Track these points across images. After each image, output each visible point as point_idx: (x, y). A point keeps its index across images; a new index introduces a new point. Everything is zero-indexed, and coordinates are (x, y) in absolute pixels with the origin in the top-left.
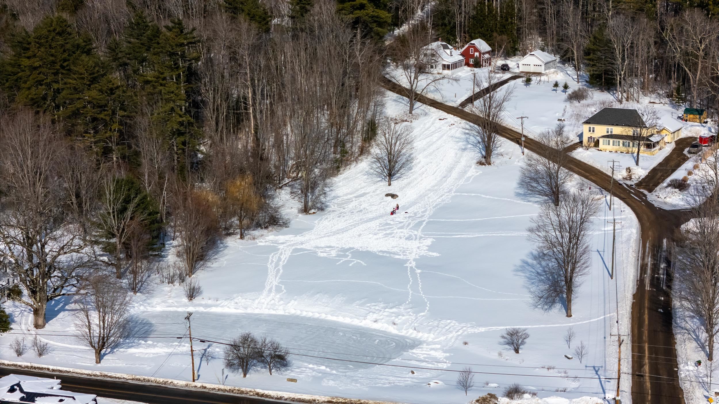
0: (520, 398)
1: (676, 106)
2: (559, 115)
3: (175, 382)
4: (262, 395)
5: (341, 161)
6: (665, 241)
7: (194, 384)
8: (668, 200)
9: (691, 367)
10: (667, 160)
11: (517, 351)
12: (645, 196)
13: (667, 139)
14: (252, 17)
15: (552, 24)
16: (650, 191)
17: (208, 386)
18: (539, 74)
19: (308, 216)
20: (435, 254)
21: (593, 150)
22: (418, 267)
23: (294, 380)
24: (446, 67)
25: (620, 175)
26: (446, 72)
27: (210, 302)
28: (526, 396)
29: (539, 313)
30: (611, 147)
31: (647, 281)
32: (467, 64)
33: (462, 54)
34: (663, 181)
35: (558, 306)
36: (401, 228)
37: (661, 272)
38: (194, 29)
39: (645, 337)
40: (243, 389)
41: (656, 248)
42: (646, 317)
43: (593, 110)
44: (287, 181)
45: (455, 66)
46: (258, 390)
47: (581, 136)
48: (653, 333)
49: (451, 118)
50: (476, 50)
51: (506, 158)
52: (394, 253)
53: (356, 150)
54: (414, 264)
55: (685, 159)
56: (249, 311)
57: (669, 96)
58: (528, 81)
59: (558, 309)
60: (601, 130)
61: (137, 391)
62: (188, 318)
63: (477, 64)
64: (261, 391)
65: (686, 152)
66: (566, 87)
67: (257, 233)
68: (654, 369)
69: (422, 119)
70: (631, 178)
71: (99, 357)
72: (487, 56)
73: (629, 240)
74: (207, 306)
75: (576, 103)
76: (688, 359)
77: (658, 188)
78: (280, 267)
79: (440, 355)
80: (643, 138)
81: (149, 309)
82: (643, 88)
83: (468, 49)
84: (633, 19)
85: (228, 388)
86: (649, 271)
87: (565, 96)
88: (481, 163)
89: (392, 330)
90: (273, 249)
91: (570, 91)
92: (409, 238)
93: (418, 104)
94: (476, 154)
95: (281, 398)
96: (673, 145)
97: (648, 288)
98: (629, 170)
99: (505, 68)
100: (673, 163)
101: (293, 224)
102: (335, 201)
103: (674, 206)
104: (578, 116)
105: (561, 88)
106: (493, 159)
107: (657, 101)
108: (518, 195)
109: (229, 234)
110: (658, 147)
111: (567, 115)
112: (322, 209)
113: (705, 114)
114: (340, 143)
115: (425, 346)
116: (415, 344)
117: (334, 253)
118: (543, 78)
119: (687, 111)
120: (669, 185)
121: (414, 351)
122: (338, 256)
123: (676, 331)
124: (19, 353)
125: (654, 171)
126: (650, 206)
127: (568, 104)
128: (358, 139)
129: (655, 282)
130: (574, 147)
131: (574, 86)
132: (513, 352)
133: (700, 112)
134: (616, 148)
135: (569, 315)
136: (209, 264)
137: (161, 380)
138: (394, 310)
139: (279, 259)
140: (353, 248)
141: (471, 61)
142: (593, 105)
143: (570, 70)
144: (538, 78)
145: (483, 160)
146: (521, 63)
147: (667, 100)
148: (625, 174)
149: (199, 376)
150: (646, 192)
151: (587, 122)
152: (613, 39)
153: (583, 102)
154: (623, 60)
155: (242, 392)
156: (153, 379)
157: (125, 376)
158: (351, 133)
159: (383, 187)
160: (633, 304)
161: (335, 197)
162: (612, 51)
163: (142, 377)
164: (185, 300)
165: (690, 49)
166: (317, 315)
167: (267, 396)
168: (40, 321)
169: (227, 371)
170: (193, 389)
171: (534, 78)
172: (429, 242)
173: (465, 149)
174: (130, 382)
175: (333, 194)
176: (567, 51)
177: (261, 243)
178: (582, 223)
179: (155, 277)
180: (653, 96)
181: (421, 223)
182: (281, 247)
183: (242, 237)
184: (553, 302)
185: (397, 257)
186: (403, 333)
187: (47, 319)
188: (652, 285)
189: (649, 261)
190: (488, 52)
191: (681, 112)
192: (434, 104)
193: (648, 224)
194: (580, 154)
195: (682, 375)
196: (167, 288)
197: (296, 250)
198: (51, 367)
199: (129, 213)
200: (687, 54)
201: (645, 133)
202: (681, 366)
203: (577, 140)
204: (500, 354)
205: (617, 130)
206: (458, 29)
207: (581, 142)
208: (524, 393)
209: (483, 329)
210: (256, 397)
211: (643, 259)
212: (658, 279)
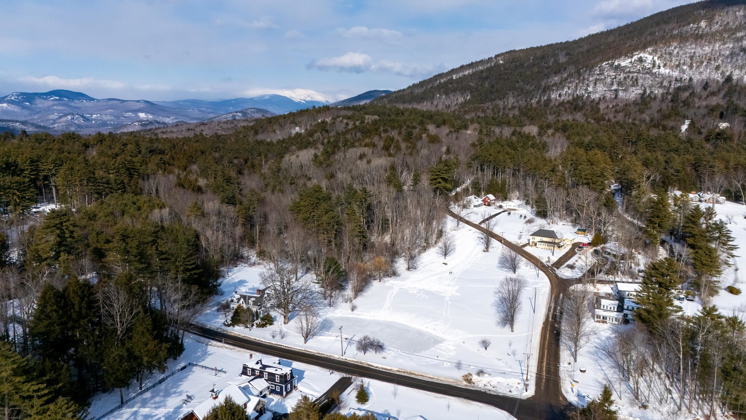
0: (483, 375)
1: (574, 226)
2: (520, 230)
3: (334, 356)
4: (370, 365)
5: (427, 247)
6: (561, 295)
7: (342, 357)
8: (565, 274)
9: (566, 365)
10: (567, 253)
11: (486, 349)
12: (555, 271)
13: (568, 243)
14: (395, 186)
15: (523, 188)
16: (558, 268)
17: (348, 359)
18: (515, 210)
19: (409, 272)
20: (458, 294)
21: (534, 247)
22: (450, 301)
23: (385, 358)
24: (475, 206)
25: (544, 260)
26: (476, 209)
27: (360, 313)
28: (486, 375)
29: (499, 329)
30: (542, 246)
31: (551, 316)
32: (485, 205)
33: (483, 201)
34: (564, 264)
35: (508, 326)
36: (446, 280)
37: (557, 311)
38: (370, 191)
39: (546, 346)
40: (362, 361)
41: (557, 298)
42: (548, 335)
43: (536, 229)
44: (404, 254)
45: (479, 206)
46: (368, 363)
47: (529, 240)
48: (550, 344)
49: (474, 229)
50: (489, 199)
51: (495, 249)
52: (441, 293)
53: (434, 242)
54: (448, 299)
55: (575, 253)
56: (375, 318)
57: (572, 222)
58: (509, 214)
59: (508, 327)
60: (538, 239)
61: (318, 360)
62: (340, 329)
63: (489, 205)
64: (370, 363)
65: (576, 250)
66: (525, 217)
67: (386, 279)
68: (548, 364)
69: (462, 229)
70: (549, 262)
71: (306, 341)
72: (493, 201)
73: (544, 294)
74: (359, 315)
75: (529, 224)
76: (564, 361)
77: (561, 267)
78: (392, 297)
79: (452, 348)
80: (556, 244)
81: (335, 315)
82: (560, 218)
83: (485, 199)
84: (556, 189)
85: (356, 360)
86: (552, 311)
87: (524, 221)
88: (484, 251)
89: (433, 333)
90: (391, 288)
91: (527, 219)
92: (448, 286)
93: (461, 223)
94: (483, 247)
95: (377, 367)
96: (570, 246)
97: (550, 319)
98: (549, 258)
99: (501, 207)
100: (569, 255)
101: (402, 276)
102: (422, 265)
103: (568, 277)
104: (529, 231)
105: (523, 217)
106: (489, 249)
107: (566, 224)
108: (498, 267)
109: (375, 279)
110: (563, 247)
111: (524, 230)
112: (415, 269)
113: (587, 232)
114: (427, 240)
115: (446, 342)
116: (441, 341)
117: (416, 291)
118: (516, 212)
119: (579, 230)
120: (566, 266)
121: (441, 345)
122: (418, 293)
123: (561, 344)
124: (274, 337)
125: (561, 258)
126: (557, 276)
127: (525, 225)
128: (434, 237)
129: (554, 317)
130: (525, 246)
131: (530, 216)
132: (484, 349)
133: (584, 231)
134: (544, 247)
135: (512, 331)
136: (363, 294)
137: (329, 354)
138: (435, 323)
139: (393, 293)
140: (424, 289)
141: (487, 204)
142: (536, 226)
143: (529, 208)
144: (514, 212)
145: (485, 250)
146: (508, 205)
147: (570, 224)
148: (547, 260)
149: (345, 353)
150: (555, 269)
151: (532, 235)
152: (546, 198)
153: (532, 224)
154: (551, 207)
155: (362, 363)
156: (325, 353)
157: (314, 351)
158: (432, 234)
159: (442, 259)
160: (543, 327)
161: (422, 263)
162: (546, 203)
163: (321, 353)
164: (350, 311)
165: (580, 204)
166: (403, 323)
167: (372, 366)
168: (286, 321)
169: (357, 352)
170: (341, 360)
171: (512, 212)
172: (457, 288)
173: (478, 244)
174: (316, 354)
175: (421, 261)
176: (528, 200)
177: (387, 284)
178: (518, 291)
179: (340, 299)
180: (564, 221)
181: (455, 278)
182: (395, 286)
183: (380, 281)
184: (506, 323)
185: (442, 295)
186: (438, 334)
187: (289, 320)
188: (553, 318)
189: (553, 305)
190: (494, 200)
191: (576, 230)
192: (468, 223)
193: (554, 286)
194: (528, 249)
195: (561, 369)
196: (344, 304)
197: (401, 289)
198: (285, 345)
199: (330, 273)
200: (579, 205)
201: (557, 241)
202: (561, 364)
203: (528, 242)
204: (478, 350)
205: (545, 239)
206: (482, 189)
207: (529, 243)
208: (485, 373)
209: (472, 336)
210: (367, 366)
211: (550, 304)
212: (556, 315)
